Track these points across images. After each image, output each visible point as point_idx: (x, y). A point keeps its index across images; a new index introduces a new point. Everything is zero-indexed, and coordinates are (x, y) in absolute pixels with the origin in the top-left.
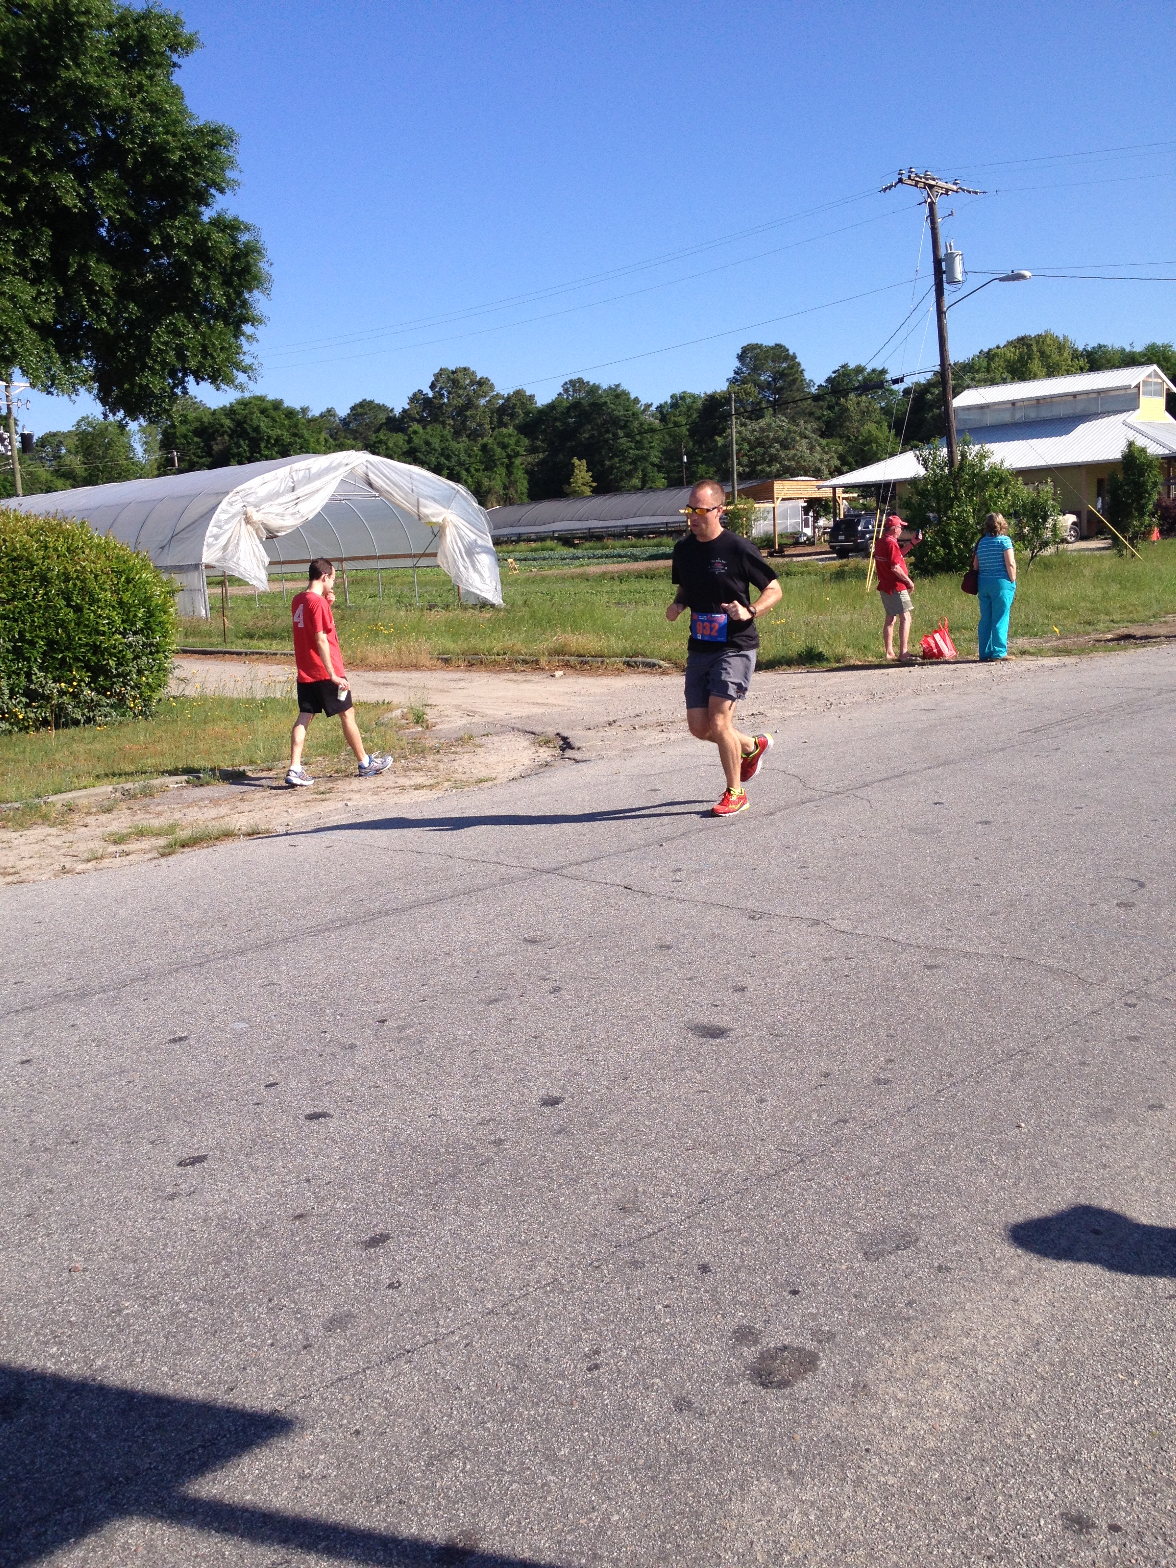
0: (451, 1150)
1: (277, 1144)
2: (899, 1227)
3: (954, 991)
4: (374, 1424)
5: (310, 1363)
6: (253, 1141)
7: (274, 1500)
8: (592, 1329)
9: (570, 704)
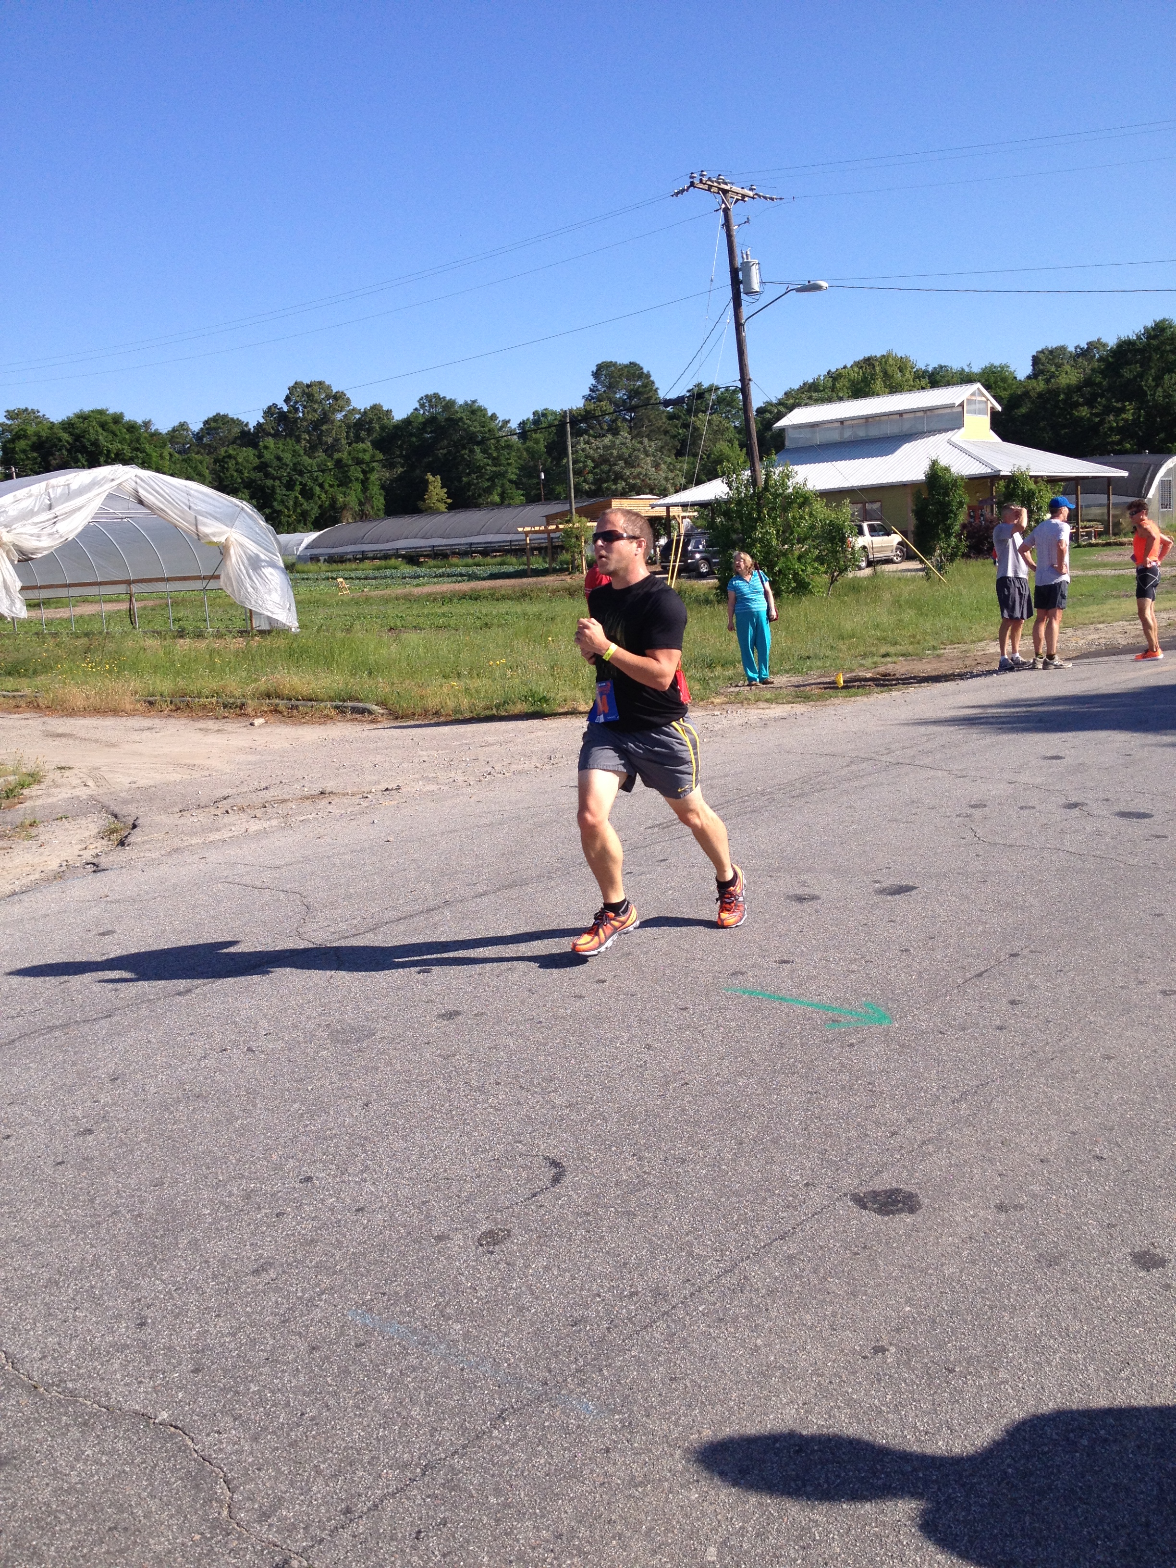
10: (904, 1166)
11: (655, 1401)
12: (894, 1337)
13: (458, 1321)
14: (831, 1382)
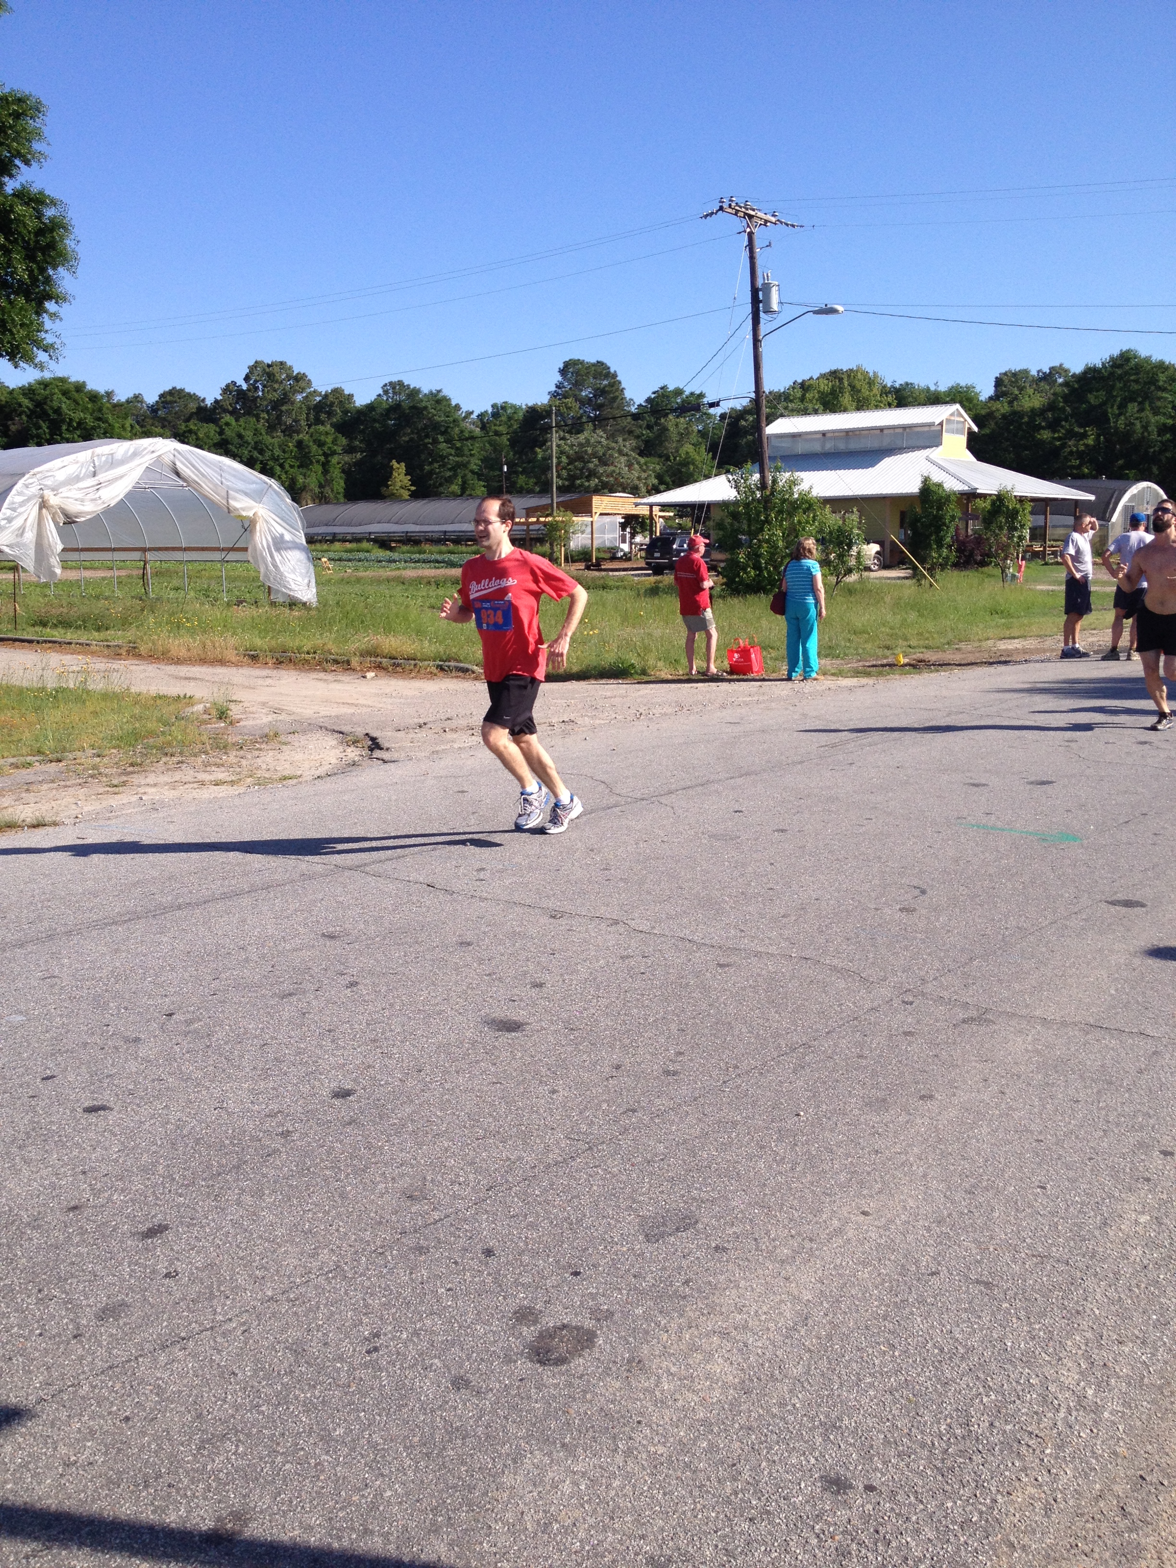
0: (236, 1142)
1: (53, 1136)
2: (680, 1211)
3: (744, 989)
4: (145, 1410)
5: (80, 1351)
6: (27, 1133)
7: (36, 1488)
8: (373, 1313)
9: (381, 705)
10: (1129, 892)
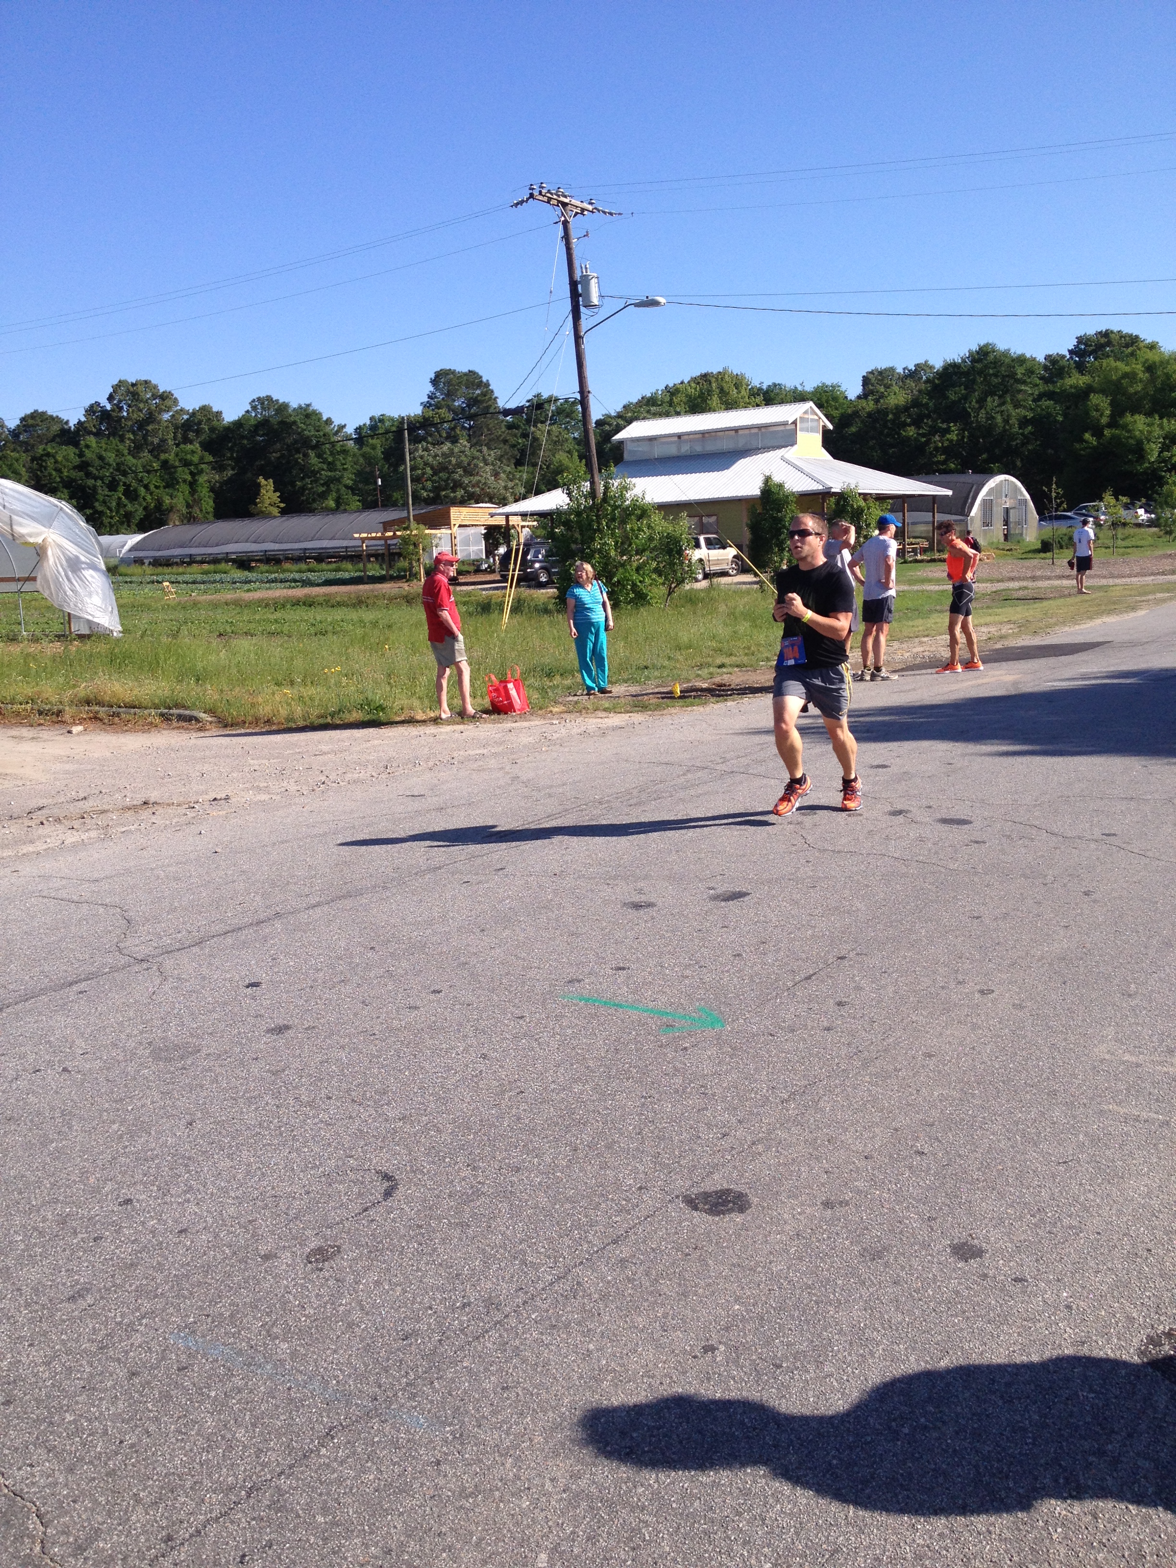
10: (735, 1167)
11: (486, 1411)
12: (723, 1336)
13: (284, 1340)
14: (661, 1383)
